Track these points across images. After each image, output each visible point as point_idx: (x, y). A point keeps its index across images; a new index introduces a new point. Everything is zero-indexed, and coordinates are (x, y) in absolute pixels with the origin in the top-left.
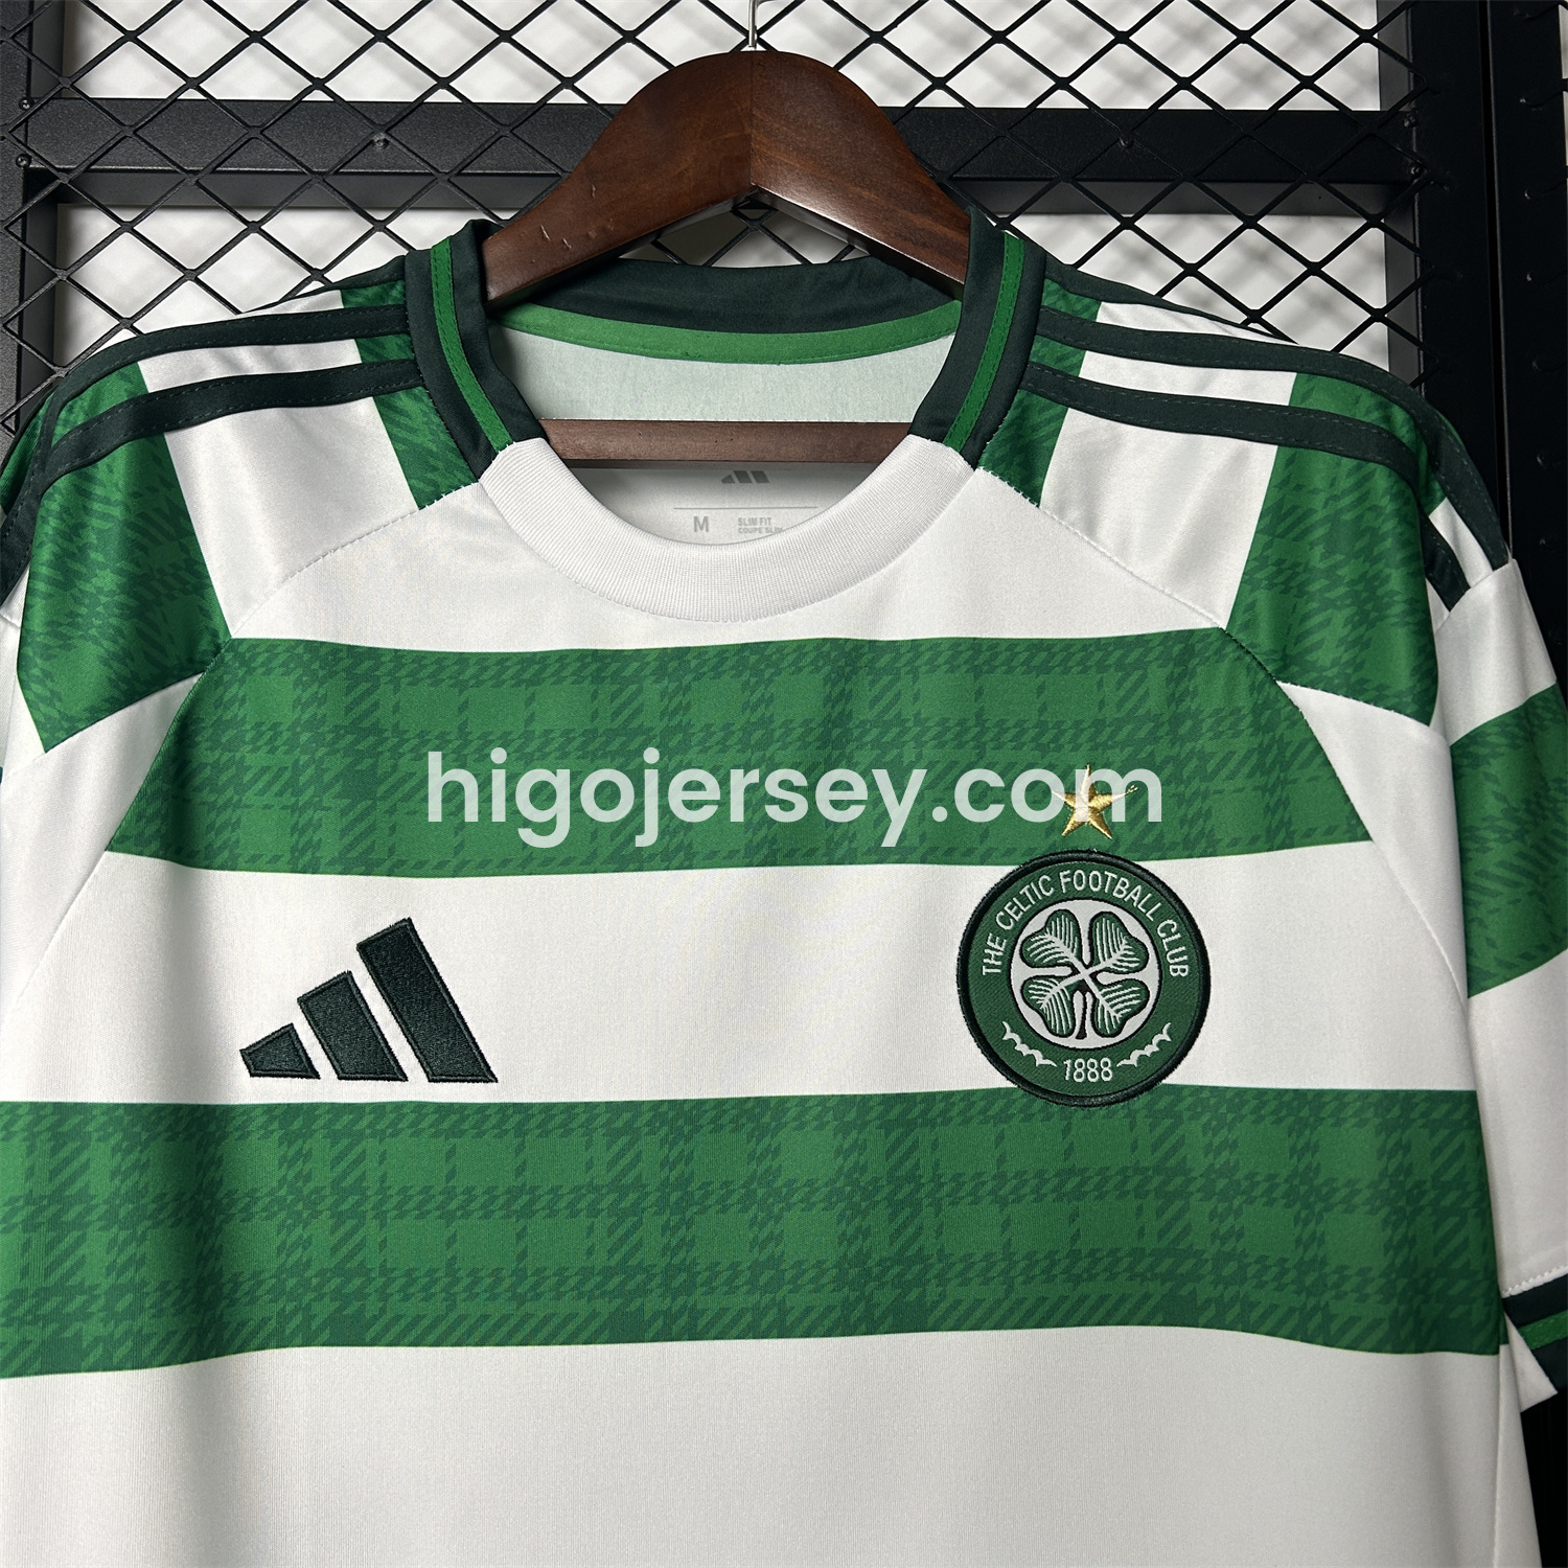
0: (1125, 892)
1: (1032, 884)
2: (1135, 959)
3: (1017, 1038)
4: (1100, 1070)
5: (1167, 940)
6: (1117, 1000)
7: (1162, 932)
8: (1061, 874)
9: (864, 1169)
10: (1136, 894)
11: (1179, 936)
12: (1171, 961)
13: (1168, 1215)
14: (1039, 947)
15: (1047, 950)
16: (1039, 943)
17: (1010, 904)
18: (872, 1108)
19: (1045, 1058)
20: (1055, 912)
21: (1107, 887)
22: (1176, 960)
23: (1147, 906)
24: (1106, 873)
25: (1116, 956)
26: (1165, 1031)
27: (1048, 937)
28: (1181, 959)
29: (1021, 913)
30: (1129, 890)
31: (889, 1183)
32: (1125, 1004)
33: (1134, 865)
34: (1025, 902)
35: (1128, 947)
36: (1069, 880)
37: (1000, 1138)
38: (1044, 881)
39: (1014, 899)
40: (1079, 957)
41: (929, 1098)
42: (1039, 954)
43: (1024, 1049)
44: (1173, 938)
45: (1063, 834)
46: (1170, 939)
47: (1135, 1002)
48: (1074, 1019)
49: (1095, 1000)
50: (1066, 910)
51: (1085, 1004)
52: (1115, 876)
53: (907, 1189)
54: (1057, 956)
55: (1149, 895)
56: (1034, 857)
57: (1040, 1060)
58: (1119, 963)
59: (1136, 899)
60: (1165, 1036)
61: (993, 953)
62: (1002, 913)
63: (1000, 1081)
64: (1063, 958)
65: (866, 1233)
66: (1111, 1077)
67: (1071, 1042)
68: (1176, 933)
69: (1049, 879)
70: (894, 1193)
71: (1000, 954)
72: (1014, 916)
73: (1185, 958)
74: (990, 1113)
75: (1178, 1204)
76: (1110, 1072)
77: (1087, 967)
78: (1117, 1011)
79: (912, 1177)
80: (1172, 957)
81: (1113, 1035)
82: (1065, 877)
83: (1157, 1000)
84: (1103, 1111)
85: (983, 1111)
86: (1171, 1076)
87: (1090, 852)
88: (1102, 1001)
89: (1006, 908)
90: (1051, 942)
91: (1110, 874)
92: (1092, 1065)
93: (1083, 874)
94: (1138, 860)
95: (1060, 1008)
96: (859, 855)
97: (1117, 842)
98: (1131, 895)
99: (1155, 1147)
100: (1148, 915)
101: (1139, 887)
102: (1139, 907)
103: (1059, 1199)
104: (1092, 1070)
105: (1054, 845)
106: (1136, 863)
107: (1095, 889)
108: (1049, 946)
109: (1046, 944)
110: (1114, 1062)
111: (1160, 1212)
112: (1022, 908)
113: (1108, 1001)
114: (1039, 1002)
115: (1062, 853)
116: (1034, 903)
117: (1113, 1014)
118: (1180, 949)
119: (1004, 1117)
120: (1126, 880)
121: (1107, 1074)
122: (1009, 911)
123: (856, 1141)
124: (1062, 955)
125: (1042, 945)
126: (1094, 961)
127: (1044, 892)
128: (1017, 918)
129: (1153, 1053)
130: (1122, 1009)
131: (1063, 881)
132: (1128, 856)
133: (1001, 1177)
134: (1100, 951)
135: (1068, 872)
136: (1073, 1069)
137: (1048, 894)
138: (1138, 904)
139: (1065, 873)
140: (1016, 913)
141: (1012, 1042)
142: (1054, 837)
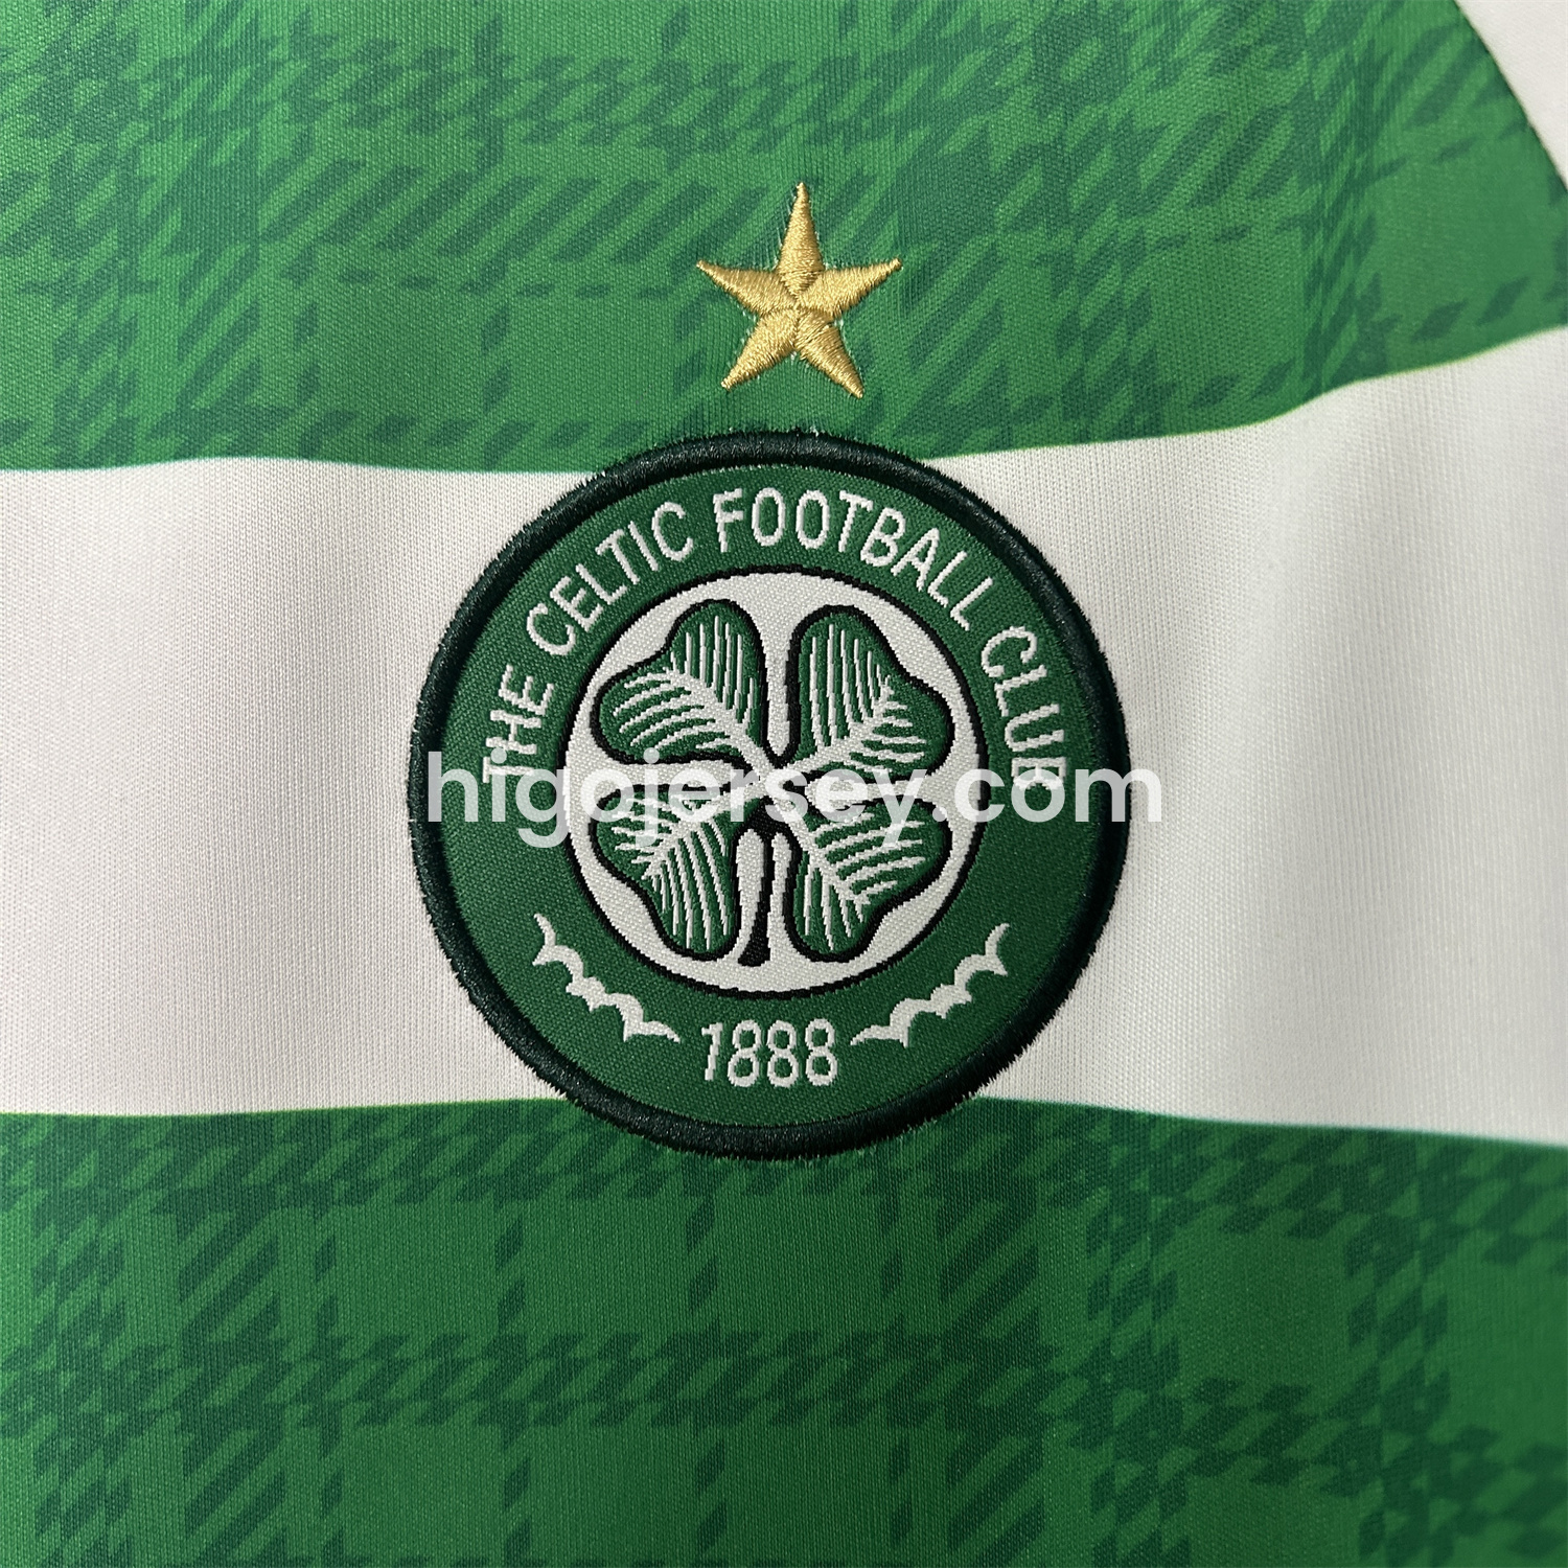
0: (894, 550)
1: (632, 527)
2: (914, 740)
3: (573, 960)
4: (802, 1053)
5: (1007, 685)
6: (859, 857)
7: (993, 662)
8: (718, 500)
9: (113, 1324)
10: (923, 556)
11: (1041, 672)
12: (1017, 747)
13: (980, 1476)
14: (646, 705)
15: (669, 713)
16: (645, 695)
17: (565, 581)
18: (140, 1154)
19: (649, 1018)
20: (695, 607)
21: (844, 536)
22: (1032, 743)
23: (956, 589)
24: (843, 495)
25: (861, 732)
26: (991, 945)
27: (673, 678)
28: (1045, 740)
29: (599, 609)
30: (905, 544)
31: (188, 1361)
32: (882, 867)
33: (919, 467)
34: (609, 574)
35: (896, 706)
36: (738, 515)
37: (510, 1244)
38: (669, 518)
39: (580, 569)
40: (759, 734)
41: (313, 1127)
42: (646, 725)
43: (591, 991)
44: (1024, 679)
45: (727, 383)
46: (1016, 682)
47: (908, 862)
48: (735, 910)
49: (798, 857)
50: (725, 602)
51: (769, 866)
52: (867, 504)
53: (241, 1376)
54: (696, 730)
55: (961, 556)
56: (637, 446)
57: (635, 1021)
58: (868, 753)
59: (924, 568)
60: (990, 961)
61: (513, 721)
62: (542, 609)
63: (518, 1082)
64: (712, 737)
65: (118, 1501)
66: (832, 1074)
67: (726, 973)
68: (1033, 665)
69: (681, 513)
70: (203, 1386)
71: (535, 723)
72: (577, 616)
73: (1058, 736)
74: (488, 1168)
75: (1010, 1448)
76: (831, 1059)
77: (778, 762)
78: (858, 888)
79: (258, 1341)
80: (1021, 734)
81: (845, 956)
82: (728, 507)
83: (970, 857)
84: (809, 1170)
85: (466, 1166)
86: (1003, 1076)
87: (800, 434)
88: (817, 858)
89: (555, 594)
90: (679, 692)
91: (854, 500)
92: (782, 1040)
93: (779, 500)
94: (933, 455)
95: (698, 877)
96: (139, 437)
97: (875, 408)
98: (911, 556)
99: (952, 1278)
100: (955, 614)
101: (933, 535)
102: (932, 590)
103: (667, 1418)
104: (779, 1053)
105: (696, 414)
106: (927, 463)
107: (810, 544)
108: (674, 704)
109: (668, 696)
110: (845, 1032)
111: (956, 1469)
112: (603, 594)
113: (833, 858)
114: (640, 860)
115: (718, 438)
116: (635, 580)
117: (845, 895)
118: (1045, 711)
119: (521, 1183)
120: (898, 516)
121: (822, 1066)
122: (562, 603)
123: (93, 1246)
124: (709, 728)
125: (657, 700)
126: (799, 745)
127: (666, 551)
128: (586, 623)
129: (956, 1010)
130: (870, 882)
131: (722, 518)
132: (906, 444)
133: (508, 1353)
134: (816, 718)
135: (738, 493)
136: (728, 1050)
137: (677, 556)
138: (928, 583)
139: (729, 496)
140: (585, 609)
141: (560, 972)
142: (699, 392)
